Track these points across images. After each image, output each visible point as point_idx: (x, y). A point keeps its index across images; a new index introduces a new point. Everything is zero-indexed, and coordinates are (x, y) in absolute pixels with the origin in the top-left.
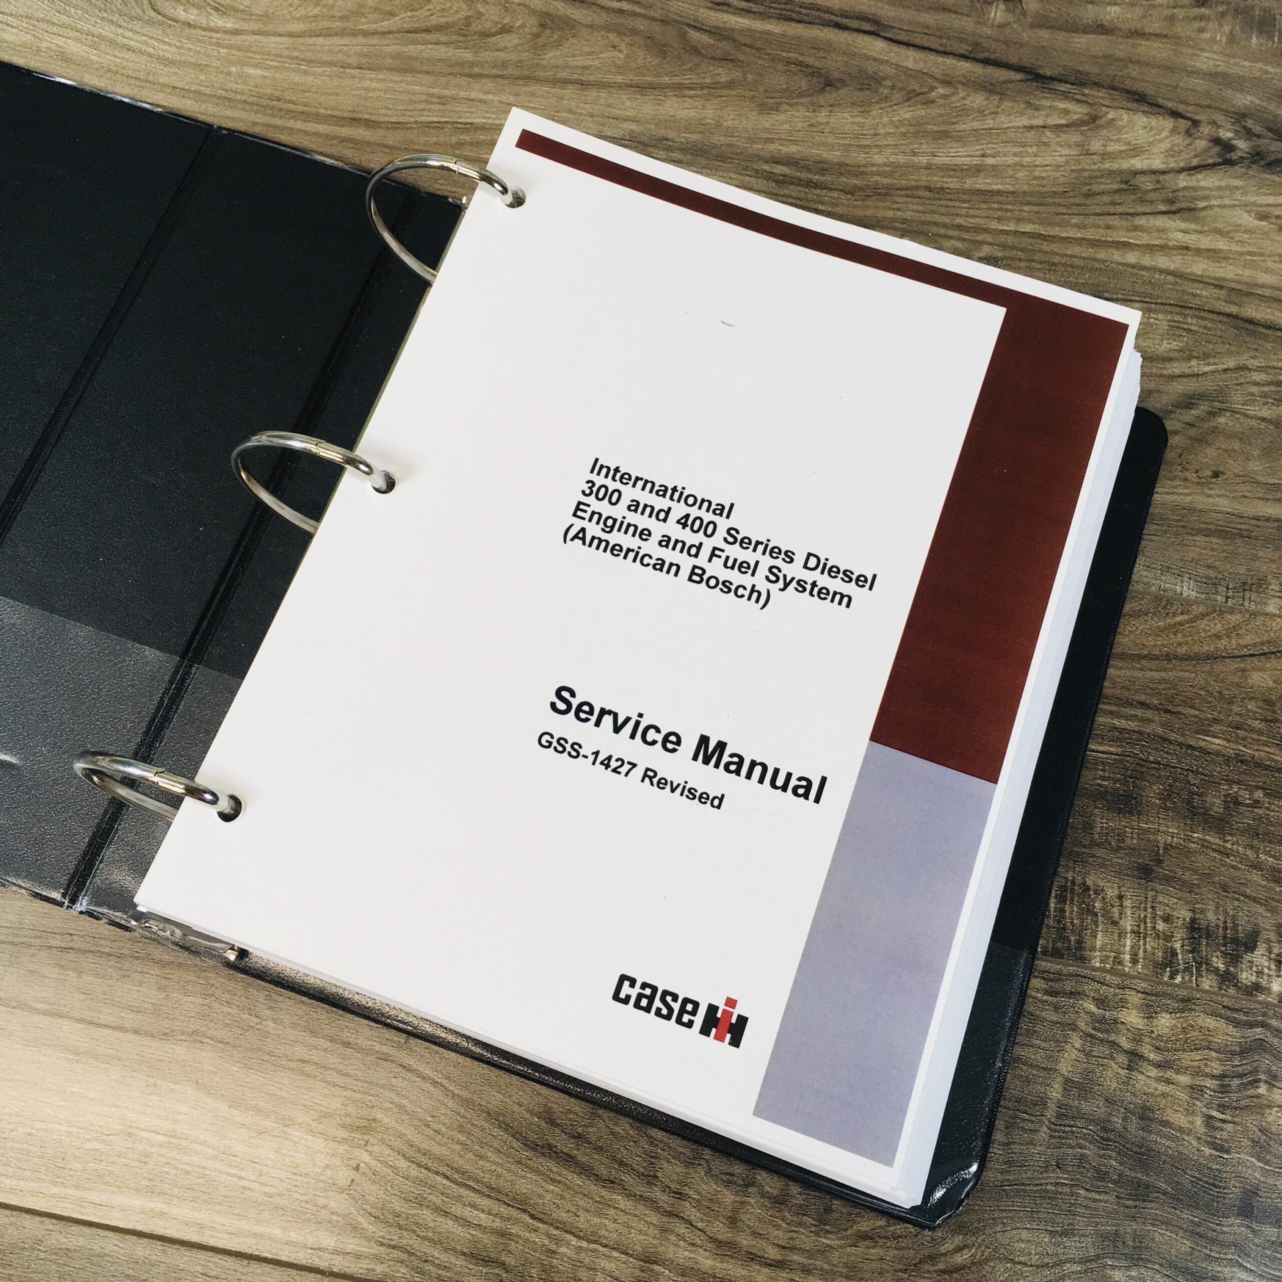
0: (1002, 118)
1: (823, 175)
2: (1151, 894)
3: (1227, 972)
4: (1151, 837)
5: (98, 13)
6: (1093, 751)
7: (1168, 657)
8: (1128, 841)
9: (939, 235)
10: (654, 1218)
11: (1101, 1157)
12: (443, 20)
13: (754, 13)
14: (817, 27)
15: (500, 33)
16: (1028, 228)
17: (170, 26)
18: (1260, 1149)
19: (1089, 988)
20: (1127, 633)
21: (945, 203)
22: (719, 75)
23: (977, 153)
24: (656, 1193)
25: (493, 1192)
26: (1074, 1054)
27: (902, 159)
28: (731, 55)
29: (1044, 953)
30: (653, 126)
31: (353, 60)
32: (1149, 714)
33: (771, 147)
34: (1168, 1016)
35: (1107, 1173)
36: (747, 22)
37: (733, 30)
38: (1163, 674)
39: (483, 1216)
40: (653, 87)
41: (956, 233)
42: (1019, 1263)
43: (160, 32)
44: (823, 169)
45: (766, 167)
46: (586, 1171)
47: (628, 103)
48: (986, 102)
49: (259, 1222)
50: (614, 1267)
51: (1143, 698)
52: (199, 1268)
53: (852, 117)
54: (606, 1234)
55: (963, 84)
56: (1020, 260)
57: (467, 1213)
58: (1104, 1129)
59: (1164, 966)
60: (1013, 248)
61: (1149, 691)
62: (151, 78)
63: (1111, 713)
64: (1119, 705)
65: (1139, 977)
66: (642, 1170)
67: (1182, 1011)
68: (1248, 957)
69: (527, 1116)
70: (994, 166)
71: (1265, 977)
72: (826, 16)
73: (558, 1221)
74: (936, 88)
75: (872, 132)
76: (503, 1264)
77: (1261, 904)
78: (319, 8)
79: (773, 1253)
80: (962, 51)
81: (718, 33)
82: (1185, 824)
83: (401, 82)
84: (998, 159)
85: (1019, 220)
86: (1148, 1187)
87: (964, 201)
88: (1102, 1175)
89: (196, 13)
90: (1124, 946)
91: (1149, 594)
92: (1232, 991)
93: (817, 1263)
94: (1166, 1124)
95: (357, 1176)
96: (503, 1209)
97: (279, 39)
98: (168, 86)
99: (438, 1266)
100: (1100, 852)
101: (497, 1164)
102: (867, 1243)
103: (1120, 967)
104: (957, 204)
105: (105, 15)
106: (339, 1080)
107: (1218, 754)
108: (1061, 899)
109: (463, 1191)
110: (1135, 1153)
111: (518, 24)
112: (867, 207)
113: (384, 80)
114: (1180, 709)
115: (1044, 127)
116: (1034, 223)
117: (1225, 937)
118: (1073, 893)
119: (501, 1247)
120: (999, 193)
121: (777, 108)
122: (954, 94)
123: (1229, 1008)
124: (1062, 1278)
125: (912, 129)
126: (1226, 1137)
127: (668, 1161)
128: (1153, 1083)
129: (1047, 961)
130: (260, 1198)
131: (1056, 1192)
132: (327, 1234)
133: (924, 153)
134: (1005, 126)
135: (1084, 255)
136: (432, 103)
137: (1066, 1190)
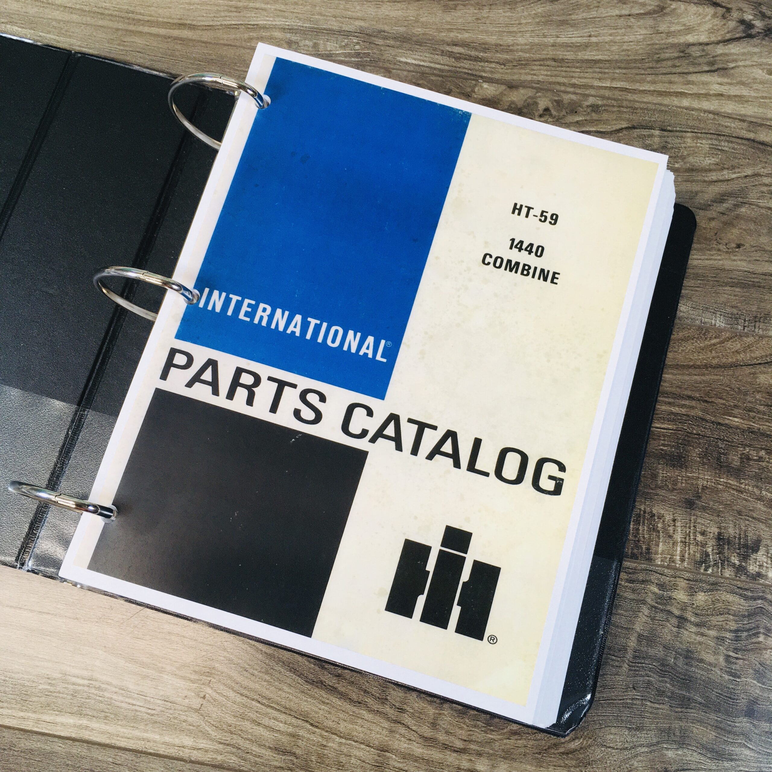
1: (486, 53)
3: (740, 566)
4: (694, 482)
7: (706, 367)
10: (386, 724)
11: (660, 681)
16: (619, 84)
18: (760, 675)
19: (654, 577)
20: (680, 351)
21: (564, 69)
24: (387, 709)
25: (287, 711)
26: (644, 619)
27: (536, 40)
30: (375, 23)
32: (693, 403)
33: (452, 35)
34: (703, 594)
35: (664, 692)
38: (703, 378)
39: (281, 725)
41: (572, 90)
42: (609, 747)
44: (485, 48)
45: (448, 48)
46: (343, 696)
47: (358, 8)
49: (146, 731)
50: (362, 754)
51: (689, 393)
53: (504, 12)
56: (613, 106)
57: (272, 723)
58: (663, 665)
59: (701, 563)
61: (693, 388)
63: (670, 403)
64: (675, 398)
65: (685, 570)
66: (378, 695)
68: (753, 556)
70: (597, 44)
71: (764, 569)
73: (327, 727)
75: (517, 22)
76: (294, 754)
77: (762, 522)
79: (459, 744)
82: (716, 473)
84: (599, 38)
85: (613, 79)
86: (689, 700)
87: (577, 68)
88: (661, 693)
90: (676, 551)
91: (695, 326)
92: (743, 578)
93: (486, 749)
94: (702, 661)
95: (204, 702)
96: (294, 721)
100: (662, 492)
102: (516, 737)
103: (673, 564)
104: (574, 69)
107: (737, 428)
108: (637, 522)
109: (269, 710)
112: (514, 73)
114: (713, 400)
115: (629, 15)
116: (622, 81)
117: (739, 544)
118: (644, 518)
119: (293, 744)
120: (599, 61)
121: (455, 8)
123: (741, 588)
124: (636, 756)
125: (543, 20)
126: (738, 668)
127: (394, 690)
128: (693, 636)
129: (628, 561)
130: (146, 716)
131: (632, 704)
132: (187, 738)
133: (551, 35)
134: (604, 16)
135: (655, 102)
136: (231, 11)
137: (638, 702)
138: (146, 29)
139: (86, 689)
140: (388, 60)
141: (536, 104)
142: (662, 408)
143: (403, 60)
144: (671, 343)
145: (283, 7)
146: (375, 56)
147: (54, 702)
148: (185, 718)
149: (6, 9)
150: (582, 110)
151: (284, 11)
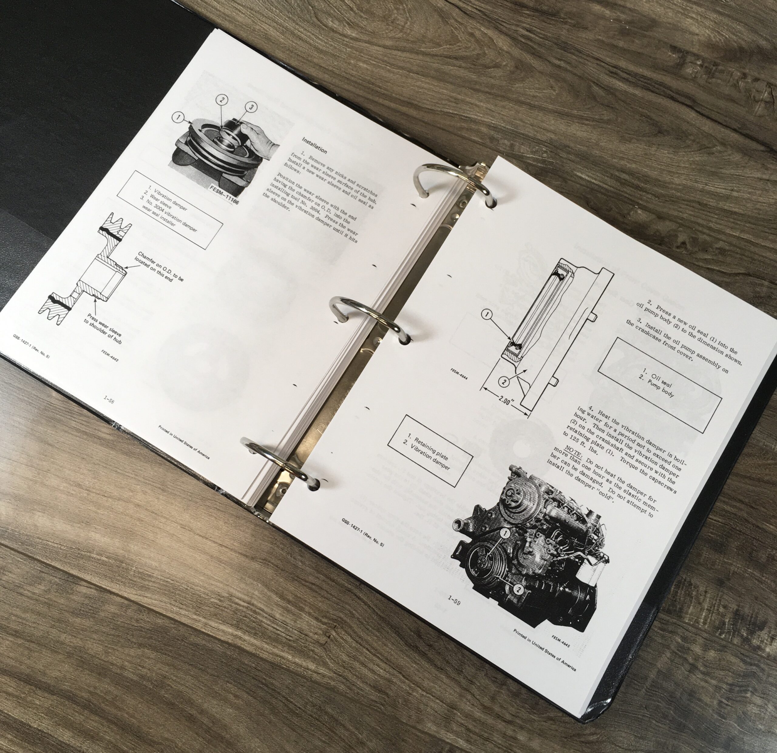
0: (747, 171)
2: (720, 593)
5: (287, 14)
6: (710, 519)
8: (716, 566)
9: (698, 231)
12: (465, 54)
13: (630, 82)
14: (661, 97)
15: (494, 67)
17: (323, 29)
22: (603, 114)
23: (730, 188)
28: (612, 104)
29: (663, 610)
31: (415, 68)
36: (626, 87)
37: (616, 90)
40: (568, 115)
43: (318, 32)
48: (741, 160)
52: (254, 665)
54: (435, 691)
55: (732, 147)
62: (310, 59)
67: (721, 651)
69: (409, 631)
72: (668, 92)
74: (717, 146)
78: (402, 34)
80: (735, 127)
81: (608, 90)
83: (437, 86)
89: (337, 24)
97: (378, 48)
98: (318, 65)
99: (358, 688)
101: (391, 649)
105: (291, 16)
106: (326, 595)
111: (504, 63)
113: (428, 83)
122: (725, 151)
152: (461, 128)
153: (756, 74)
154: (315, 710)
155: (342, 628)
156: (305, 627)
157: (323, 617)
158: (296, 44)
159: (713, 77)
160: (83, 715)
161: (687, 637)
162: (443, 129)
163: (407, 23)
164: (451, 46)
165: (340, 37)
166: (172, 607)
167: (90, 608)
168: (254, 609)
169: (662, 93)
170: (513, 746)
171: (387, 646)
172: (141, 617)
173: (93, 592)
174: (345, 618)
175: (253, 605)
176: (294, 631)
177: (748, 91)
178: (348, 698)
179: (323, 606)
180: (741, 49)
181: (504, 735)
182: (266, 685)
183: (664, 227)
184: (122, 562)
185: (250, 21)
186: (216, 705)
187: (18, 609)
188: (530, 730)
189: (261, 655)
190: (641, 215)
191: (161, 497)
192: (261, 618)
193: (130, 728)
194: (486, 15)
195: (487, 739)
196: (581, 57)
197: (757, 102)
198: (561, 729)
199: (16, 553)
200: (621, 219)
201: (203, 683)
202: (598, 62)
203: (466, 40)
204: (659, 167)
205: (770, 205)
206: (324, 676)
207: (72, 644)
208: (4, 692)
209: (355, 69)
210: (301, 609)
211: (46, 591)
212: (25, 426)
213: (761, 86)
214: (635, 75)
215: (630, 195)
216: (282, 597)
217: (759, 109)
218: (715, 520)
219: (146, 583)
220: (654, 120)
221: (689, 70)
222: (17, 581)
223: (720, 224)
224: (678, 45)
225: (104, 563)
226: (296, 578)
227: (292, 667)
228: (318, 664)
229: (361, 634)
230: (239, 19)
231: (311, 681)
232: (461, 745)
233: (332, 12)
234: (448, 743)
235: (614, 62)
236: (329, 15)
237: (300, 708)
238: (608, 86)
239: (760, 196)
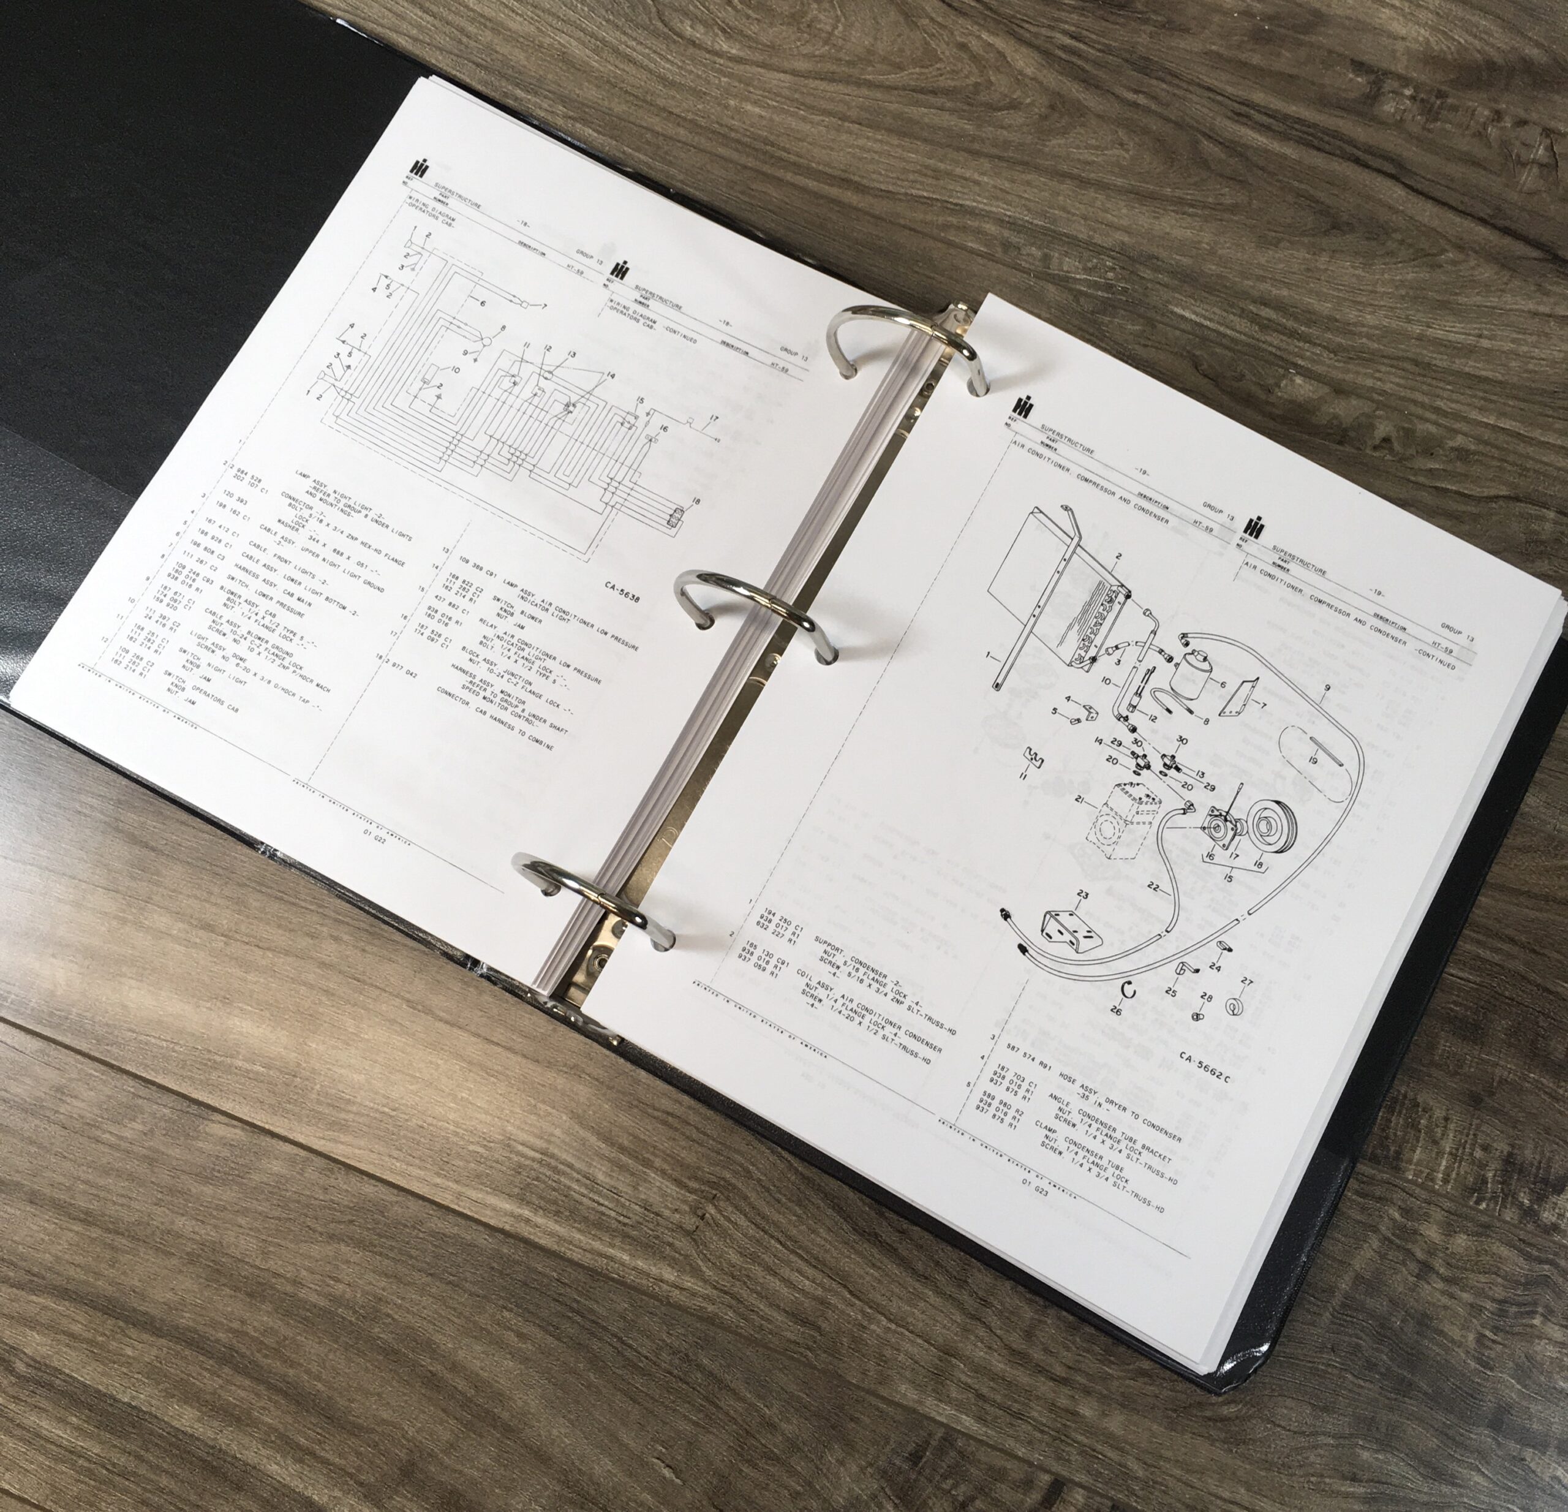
0: (1508, 298)
1: (1310, 328)
2: (1475, 1122)
3: (1530, 1208)
4: (1490, 1069)
5: (604, 13)
6: (1450, 975)
7: (1546, 898)
8: (1466, 1069)
9: (1415, 416)
10: (959, 1317)
11: (1374, 1349)
12: (952, 84)
13: (1274, 131)
14: (1335, 159)
15: (1008, 109)
17: (675, 42)
18: (1523, 1373)
19: (1398, 1196)
21: (1429, 380)
22: (1223, 195)
23: (1475, 332)
24: (964, 1296)
25: (818, 1264)
26: (1369, 1254)
27: (1394, 324)
28: (1240, 175)
29: (1365, 1157)
30: (1145, 241)
31: (853, 113)
32: (1515, 950)
33: (1264, 286)
34: (1466, 1237)
35: (1375, 1365)
36: (1265, 141)
37: (1246, 147)
38: (1538, 914)
39: (807, 1282)
40: (1154, 197)
41: (1433, 417)
42: (1279, 1426)
43: (664, 47)
44: (1311, 320)
45: (1253, 307)
46: (904, 1263)
47: (1124, 211)
48: (1495, 277)
49: (613, 1246)
50: (917, 1351)
51: (1512, 933)
52: (555, 1274)
53: (1352, 267)
54: (914, 1322)
55: (1476, 252)
56: (1493, 457)
57: (795, 1277)
58: (1382, 1326)
59: (1475, 1191)
60: (1486, 443)
61: (1521, 928)
62: (649, 98)
63: (1478, 942)
64: (1489, 936)
65: (1446, 1196)
66: (955, 1273)
67: (1478, 1235)
68: (1554, 1199)
70: (1488, 351)
72: (1349, 149)
73: (873, 1301)
74: (1447, 251)
75: (1370, 288)
76: (818, 1329)
78: (827, 48)
79: (1059, 1371)
80: (1482, 215)
81: (1232, 147)
82: (1525, 1063)
83: (897, 146)
84: (1494, 343)
85: (1502, 414)
86: (1411, 1384)
87: (1449, 383)
88: (1371, 1366)
89: (702, 31)
90: (1440, 1165)
91: (1542, 831)
92: (1530, 1227)
93: (1098, 1387)
94: (1441, 1333)
95: (702, 1224)
96: (826, 1281)
97: (782, 76)
98: (664, 109)
99: (762, 1318)
100: (1437, 1073)
101: (825, 1240)
102: (1144, 1379)
103: (1431, 1184)
104: (1442, 385)
105: (611, 17)
106: (695, 1135)
108: (1391, 1109)
109: (793, 1257)
110: (1407, 1352)
111: (1028, 101)
112: (1348, 371)
113: (881, 141)
114: (1546, 952)
115: (1550, 316)
116: (1515, 420)
117: (1536, 1176)
118: (1402, 1106)
119: (818, 1313)
120: (1486, 380)
121: (1276, 244)
122: (1464, 261)
123: (1524, 1241)
124: (1315, 1447)
125: (1411, 293)
126: (1492, 1356)
127: (979, 1271)
128: (1438, 1295)
129: (1365, 1164)
130: (614, 1225)
131: (1326, 1372)
132: (669, 1270)
133: (1418, 321)
134: (1508, 307)
135: (1559, 465)
136: (925, 175)
137: (1335, 1371)
138: (789, 176)
139: (536, 1166)
140: (1154, 307)
141: (1372, 427)
142: (1466, 946)
143: (1178, 310)
144: (1502, 850)
145: (1007, 185)
146: (1135, 294)
147: (488, 1175)
148: (671, 1240)
149: (578, 96)
150: (1441, 452)
151: (1008, 193)
152: (946, 227)
153: (1522, 114)
154: (677, 1361)
155: (728, 1199)
156: (655, 1199)
157: (689, 1178)
158: (624, 70)
159: (1436, 120)
160: (219, 1376)
161: (1412, 1208)
162: (911, 229)
163: (837, 27)
164: (923, 70)
165: (707, 56)
166: (394, 1161)
167: (232, 1165)
168: (553, 1162)
169: (1338, 152)
170: (1069, 1427)
171: (818, 1234)
172: (332, 1182)
173: (236, 1133)
174: (733, 1181)
175: (552, 1156)
176: (633, 1206)
177: (1505, 144)
178: (740, 1335)
179: (690, 1158)
180: (1491, 65)
181: (1052, 1407)
182: (578, 1313)
183: (1345, 410)
184: (294, 1076)
185: (532, 28)
186: (483, 1353)
187: (90, 1171)
188: (1105, 1397)
189: (569, 1254)
190: (1300, 388)
191: (368, 948)
192: (568, 1182)
193: (313, 1401)
194: (991, 9)
195: (1018, 1416)
196: (1178, 87)
197: (1524, 165)
198: (1166, 1393)
199: (87, 1061)
200: (1263, 396)
201: (455, 1309)
202: (1211, 95)
203: (954, 58)
204: (1336, 294)
205: (1554, 363)
206: (694, 1294)
207: (198, 1238)
208: (64, 1333)
209: (737, 117)
210: (647, 1163)
211: (145, 1134)
212: (102, 812)
213: (1532, 134)
214: (1285, 118)
215: (1279, 349)
216: (608, 1139)
217: (1528, 178)
218: (1461, 979)
219: (343, 1115)
220: (1322, 203)
221: (1389, 107)
222: (89, 1115)
223: (1458, 402)
224: (1365, 58)
225: (257, 1078)
226: (635, 1103)
227: (631, 1277)
228: (682, 1271)
229: (767, 1210)
230: (512, 25)
231: (669, 1304)
232: (967, 1428)
233: (691, 8)
234: (942, 1424)
235: (1241, 93)
236: (686, 14)
237: (646, 1357)
238: (1232, 141)
239: (1535, 347)
